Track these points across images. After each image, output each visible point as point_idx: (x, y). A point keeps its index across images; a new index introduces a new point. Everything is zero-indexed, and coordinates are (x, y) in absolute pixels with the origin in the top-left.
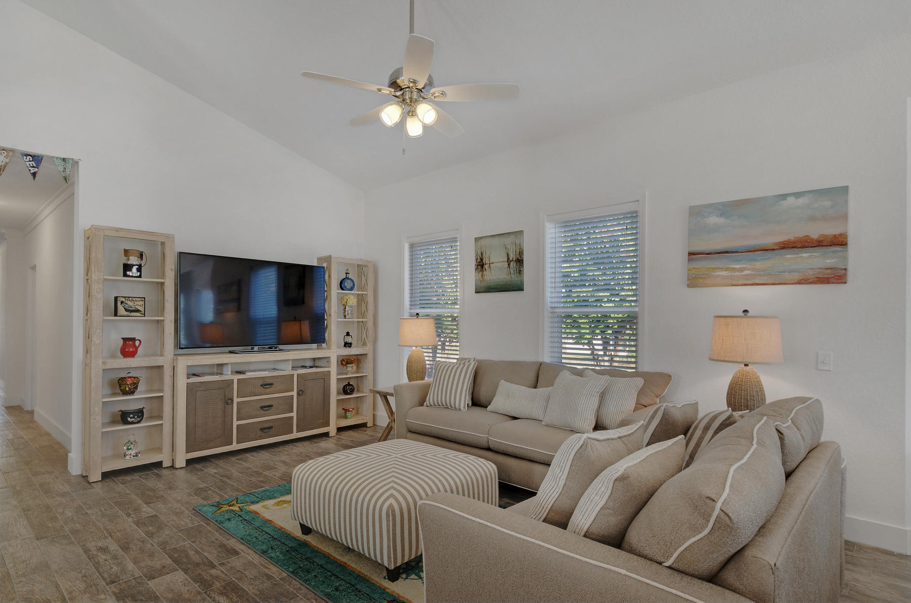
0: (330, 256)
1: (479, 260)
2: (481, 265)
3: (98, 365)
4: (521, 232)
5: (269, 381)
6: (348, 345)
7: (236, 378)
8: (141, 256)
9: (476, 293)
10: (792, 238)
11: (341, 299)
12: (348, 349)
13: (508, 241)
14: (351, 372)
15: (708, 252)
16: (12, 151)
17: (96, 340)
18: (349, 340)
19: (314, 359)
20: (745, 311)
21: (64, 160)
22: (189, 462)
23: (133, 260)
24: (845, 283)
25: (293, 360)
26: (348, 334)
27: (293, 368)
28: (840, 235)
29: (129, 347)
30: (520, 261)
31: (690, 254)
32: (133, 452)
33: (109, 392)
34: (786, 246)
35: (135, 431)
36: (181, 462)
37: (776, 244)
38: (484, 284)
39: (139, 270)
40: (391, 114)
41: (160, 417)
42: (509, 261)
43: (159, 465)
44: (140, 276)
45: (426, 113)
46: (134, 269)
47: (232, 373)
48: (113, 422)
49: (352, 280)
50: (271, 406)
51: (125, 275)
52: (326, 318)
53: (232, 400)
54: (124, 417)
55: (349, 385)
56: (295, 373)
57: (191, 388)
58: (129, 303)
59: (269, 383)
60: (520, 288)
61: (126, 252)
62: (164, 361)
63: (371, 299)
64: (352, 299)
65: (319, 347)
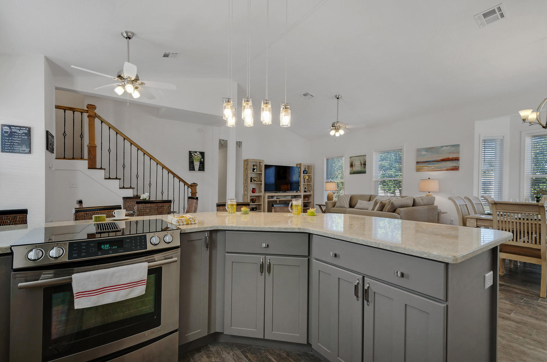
2: (352, 165)
3: (249, 195)
4: (365, 155)
5: (286, 201)
6: (305, 192)
7: (278, 200)
8: (257, 166)
10: (445, 158)
11: (304, 177)
14: (306, 200)
15: (422, 162)
17: (249, 188)
18: (306, 190)
20: (429, 178)
21: (239, 142)
23: (255, 167)
24: (459, 170)
25: (291, 195)
26: (305, 188)
28: (457, 157)
29: (254, 191)
30: (365, 164)
31: (417, 162)
34: (443, 160)
37: (440, 160)
38: (352, 171)
42: (361, 164)
44: (257, 172)
45: (341, 132)
46: (256, 170)
47: (276, 198)
49: (307, 171)
51: (253, 171)
52: (300, 183)
55: (305, 204)
58: (254, 179)
60: (365, 172)
61: (254, 165)
62: (262, 194)
63: (312, 177)
64: (307, 177)
65: (296, 192)
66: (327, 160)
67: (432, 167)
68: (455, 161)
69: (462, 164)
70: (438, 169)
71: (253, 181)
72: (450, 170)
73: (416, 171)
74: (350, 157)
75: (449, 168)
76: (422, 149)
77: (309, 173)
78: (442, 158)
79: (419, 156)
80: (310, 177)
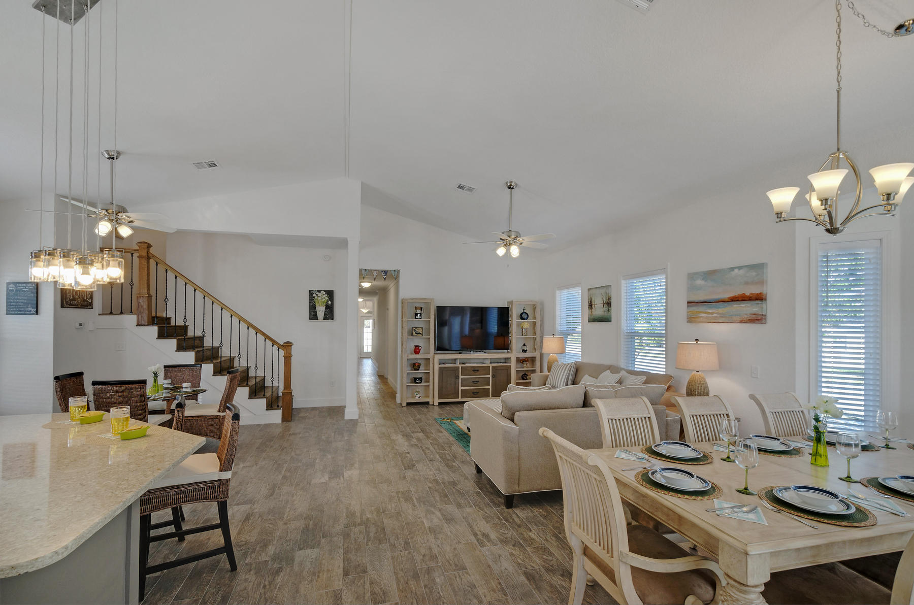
0: (512, 301)
1: (590, 302)
3: (405, 357)
4: (610, 286)
5: (477, 369)
6: (524, 351)
7: (461, 366)
8: (421, 309)
9: (589, 322)
10: (737, 295)
11: (519, 325)
12: (524, 354)
13: (603, 291)
14: (527, 367)
15: (696, 302)
16: (378, 270)
17: (405, 347)
18: (525, 348)
19: (505, 359)
20: (697, 340)
22: (440, 404)
23: (419, 311)
25: (490, 358)
26: (524, 345)
27: (491, 363)
28: (760, 293)
29: (417, 350)
30: (609, 304)
31: (688, 302)
32: (418, 396)
33: (409, 368)
34: (734, 300)
35: (420, 387)
36: (436, 403)
37: (729, 298)
38: (592, 317)
39: (421, 316)
40: (501, 251)
41: (429, 382)
42: (604, 304)
43: (428, 403)
44: (421, 319)
46: (419, 315)
47: (460, 363)
48: (412, 382)
49: (527, 314)
50: (478, 382)
51: (415, 318)
52: (510, 335)
53: (459, 377)
54: (415, 380)
55: (524, 374)
56: (491, 365)
57: (441, 370)
58: (417, 330)
61: (416, 308)
62: (430, 356)
63: (538, 325)
64: (526, 324)
65: (508, 352)
67: (715, 315)
68: (757, 302)
69: (771, 308)
70: (724, 319)
71: (414, 334)
72: (746, 323)
73: (687, 322)
74: (589, 290)
76: (697, 273)
77: (534, 318)
78: (731, 295)
79: (692, 288)
80: (534, 324)
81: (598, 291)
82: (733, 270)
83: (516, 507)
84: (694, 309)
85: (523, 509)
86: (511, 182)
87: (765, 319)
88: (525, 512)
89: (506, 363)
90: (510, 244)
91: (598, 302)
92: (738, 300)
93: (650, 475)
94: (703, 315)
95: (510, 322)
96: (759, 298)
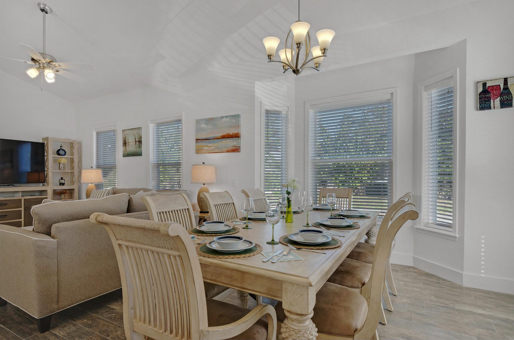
0: (48, 138)
1: (124, 141)
2: (125, 143)
4: (141, 128)
6: (62, 184)
9: (123, 157)
10: (225, 134)
11: (55, 161)
12: (62, 186)
13: (135, 132)
14: (64, 198)
15: (201, 139)
18: (63, 181)
19: (40, 191)
20: (204, 163)
24: (240, 152)
26: (62, 179)
27: (22, 196)
28: (238, 133)
30: (140, 142)
34: (224, 137)
37: (221, 136)
38: (126, 153)
42: (136, 142)
49: (64, 150)
50: (6, 216)
52: (46, 169)
59: (4, 203)
60: (140, 154)
63: (76, 160)
64: (63, 160)
65: (43, 185)
66: (98, 134)
67: (213, 148)
69: (243, 142)
73: (196, 153)
74: (123, 131)
75: (230, 148)
76: (202, 120)
77: (72, 154)
78: (222, 134)
79: (198, 130)
80: (72, 161)
81: (130, 132)
82: (223, 118)
83: (55, 327)
84: (200, 144)
85: (64, 327)
86: (45, 5)
87: (240, 149)
88: (66, 329)
89: (41, 195)
90: (44, 68)
91: (131, 140)
92: (226, 138)
93: (208, 246)
94: (206, 148)
95: (46, 157)
96: (237, 136)
